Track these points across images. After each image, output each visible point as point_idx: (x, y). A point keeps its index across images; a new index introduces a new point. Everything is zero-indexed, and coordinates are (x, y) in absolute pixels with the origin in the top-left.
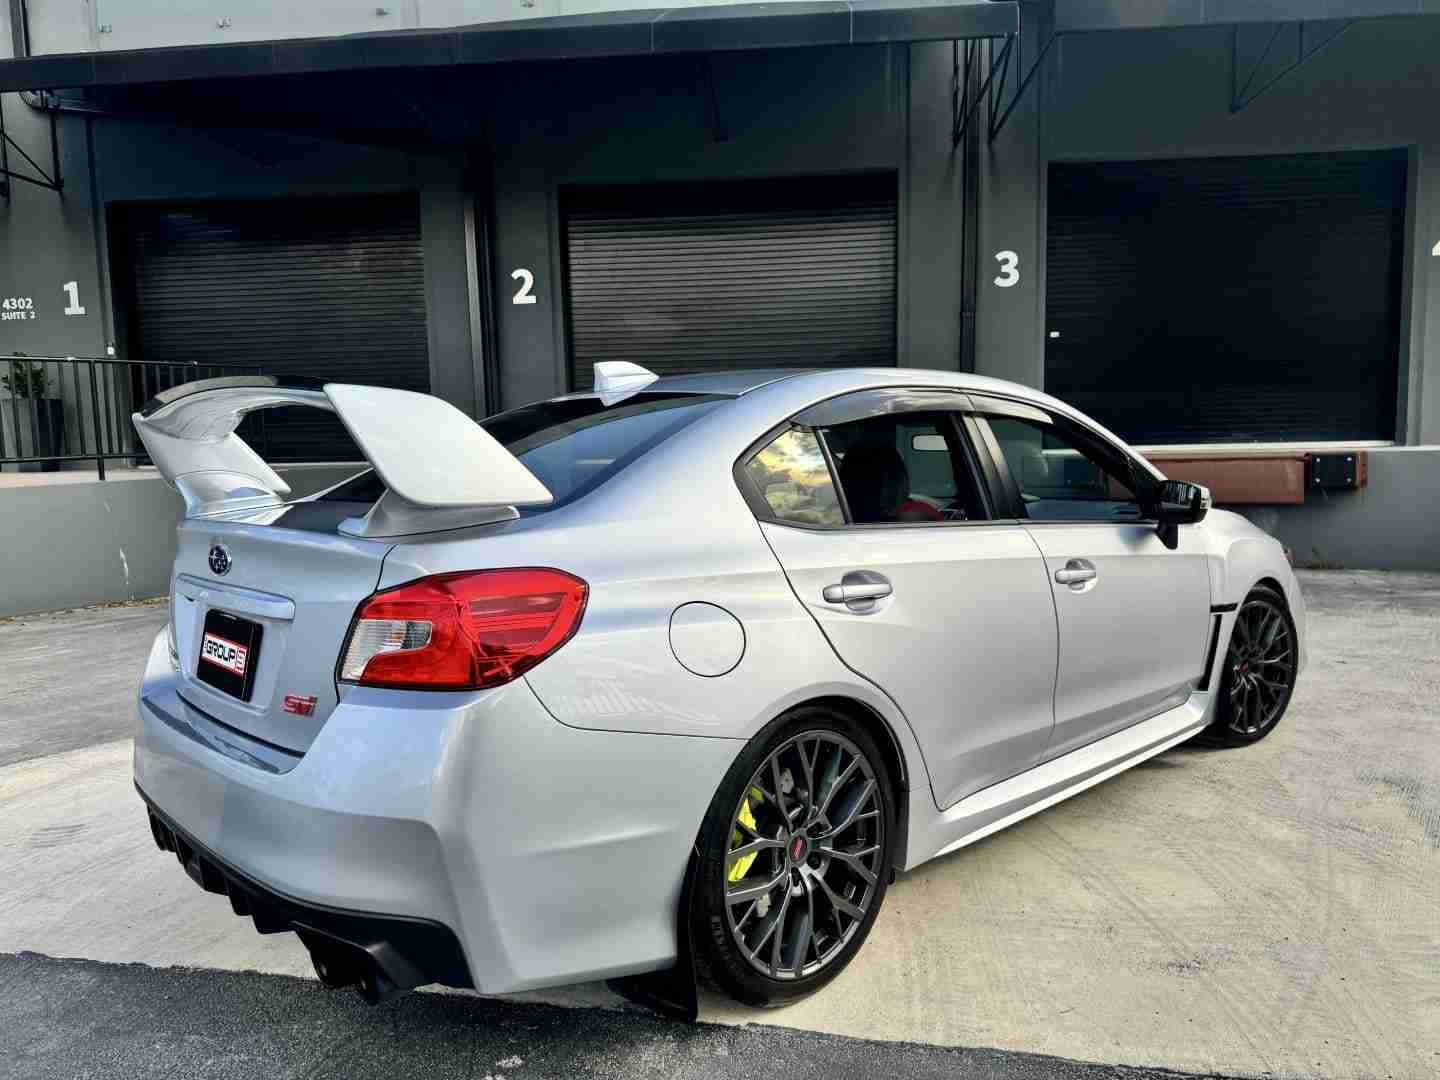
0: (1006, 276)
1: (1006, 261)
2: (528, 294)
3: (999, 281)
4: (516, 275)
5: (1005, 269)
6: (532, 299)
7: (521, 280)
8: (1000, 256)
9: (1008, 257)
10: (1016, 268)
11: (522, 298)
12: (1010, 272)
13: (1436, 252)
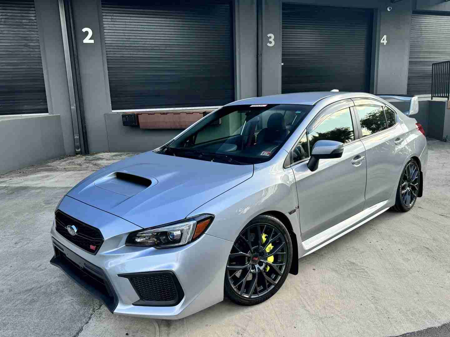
0: (271, 43)
1: (270, 37)
2: (90, 39)
3: (269, 44)
4: (84, 30)
5: (270, 40)
6: (92, 41)
7: (87, 33)
8: (269, 35)
9: (271, 36)
11: (87, 40)
12: (272, 41)
13: (382, 41)
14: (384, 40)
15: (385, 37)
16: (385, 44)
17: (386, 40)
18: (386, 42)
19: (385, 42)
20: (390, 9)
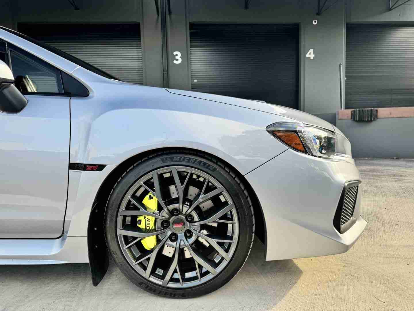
0: (177, 60)
1: (177, 55)
3: (175, 62)
5: (177, 57)
8: (175, 53)
10: (180, 57)
12: (179, 59)
13: (308, 55)
14: (310, 54)
15: (311, 51)
16: (312, 58)
17: (314, 54)
18: (314, 56)
19: (312, 56)
20: (315, 22)
